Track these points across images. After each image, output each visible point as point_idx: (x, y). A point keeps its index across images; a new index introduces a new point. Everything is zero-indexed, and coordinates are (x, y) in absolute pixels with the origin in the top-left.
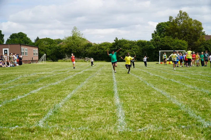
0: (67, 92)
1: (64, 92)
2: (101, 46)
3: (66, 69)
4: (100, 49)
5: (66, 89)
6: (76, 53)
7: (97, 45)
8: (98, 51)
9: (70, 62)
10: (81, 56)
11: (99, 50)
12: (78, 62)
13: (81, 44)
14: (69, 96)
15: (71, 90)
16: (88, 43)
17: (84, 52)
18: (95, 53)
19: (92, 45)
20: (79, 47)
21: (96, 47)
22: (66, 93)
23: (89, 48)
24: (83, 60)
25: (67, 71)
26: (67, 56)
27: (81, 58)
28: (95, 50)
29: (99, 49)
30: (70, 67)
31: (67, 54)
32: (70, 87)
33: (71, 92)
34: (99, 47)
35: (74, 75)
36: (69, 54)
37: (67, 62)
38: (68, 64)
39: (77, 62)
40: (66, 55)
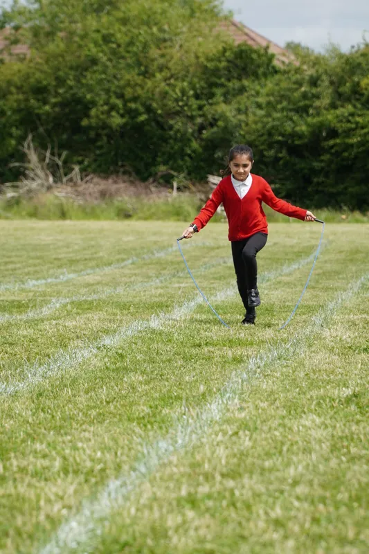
0: (51, 490)
1: (32, 494)
2: (352, 73)
3: (31, 283)
4: (348, 100)
5: (46, 463)
6: (123, 131)
7: (317, 62)
8: (330, 117)
9: (63, 215)
10: (170, 158)
11: (339, 111)
12: (146, 219)
13: (176, 53)
14: (74, 531)
15: (95, 479)
16: (237, 40)
17: (202, 128)
18: (300, 136)
19: (276, 63)
20: (157, 83)
21: (314, 82)
22: (49, 501)
23: (242, 90)
24: (185, 196)
25: (47, 302)
26: (42, 159)
27: (167, 182)
28: (303, 111)
29: (340, 95)
30: (72, 262)
31: (41, 146)
32: (75, 448)
33: (94, 497)
34: (342, 82)
35: (107, 341)
36: (62, 146)
37: (34, 214)
38: (45, 239)
39: (128, 216)
40: (33, 157)
